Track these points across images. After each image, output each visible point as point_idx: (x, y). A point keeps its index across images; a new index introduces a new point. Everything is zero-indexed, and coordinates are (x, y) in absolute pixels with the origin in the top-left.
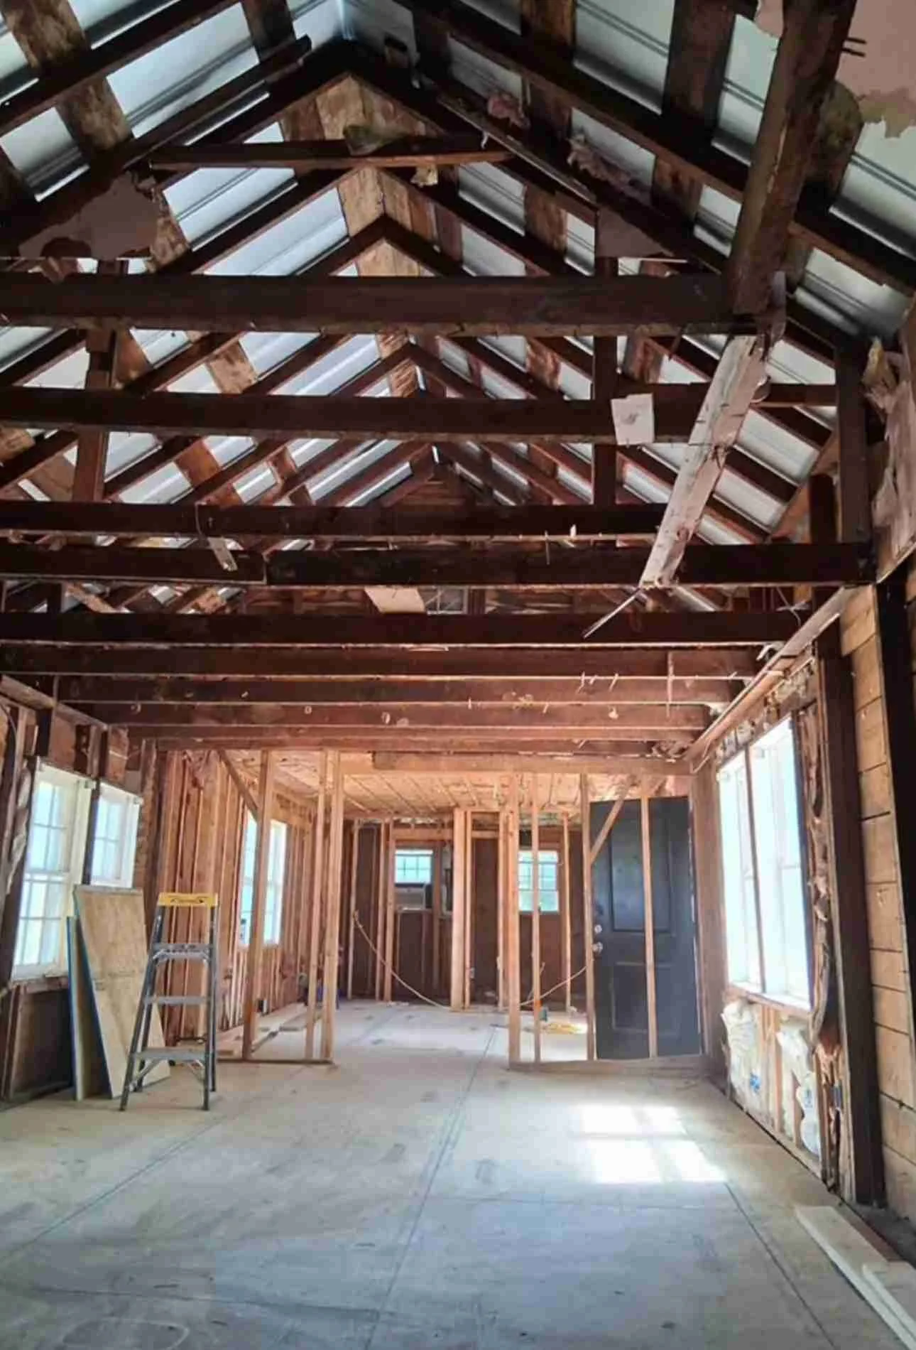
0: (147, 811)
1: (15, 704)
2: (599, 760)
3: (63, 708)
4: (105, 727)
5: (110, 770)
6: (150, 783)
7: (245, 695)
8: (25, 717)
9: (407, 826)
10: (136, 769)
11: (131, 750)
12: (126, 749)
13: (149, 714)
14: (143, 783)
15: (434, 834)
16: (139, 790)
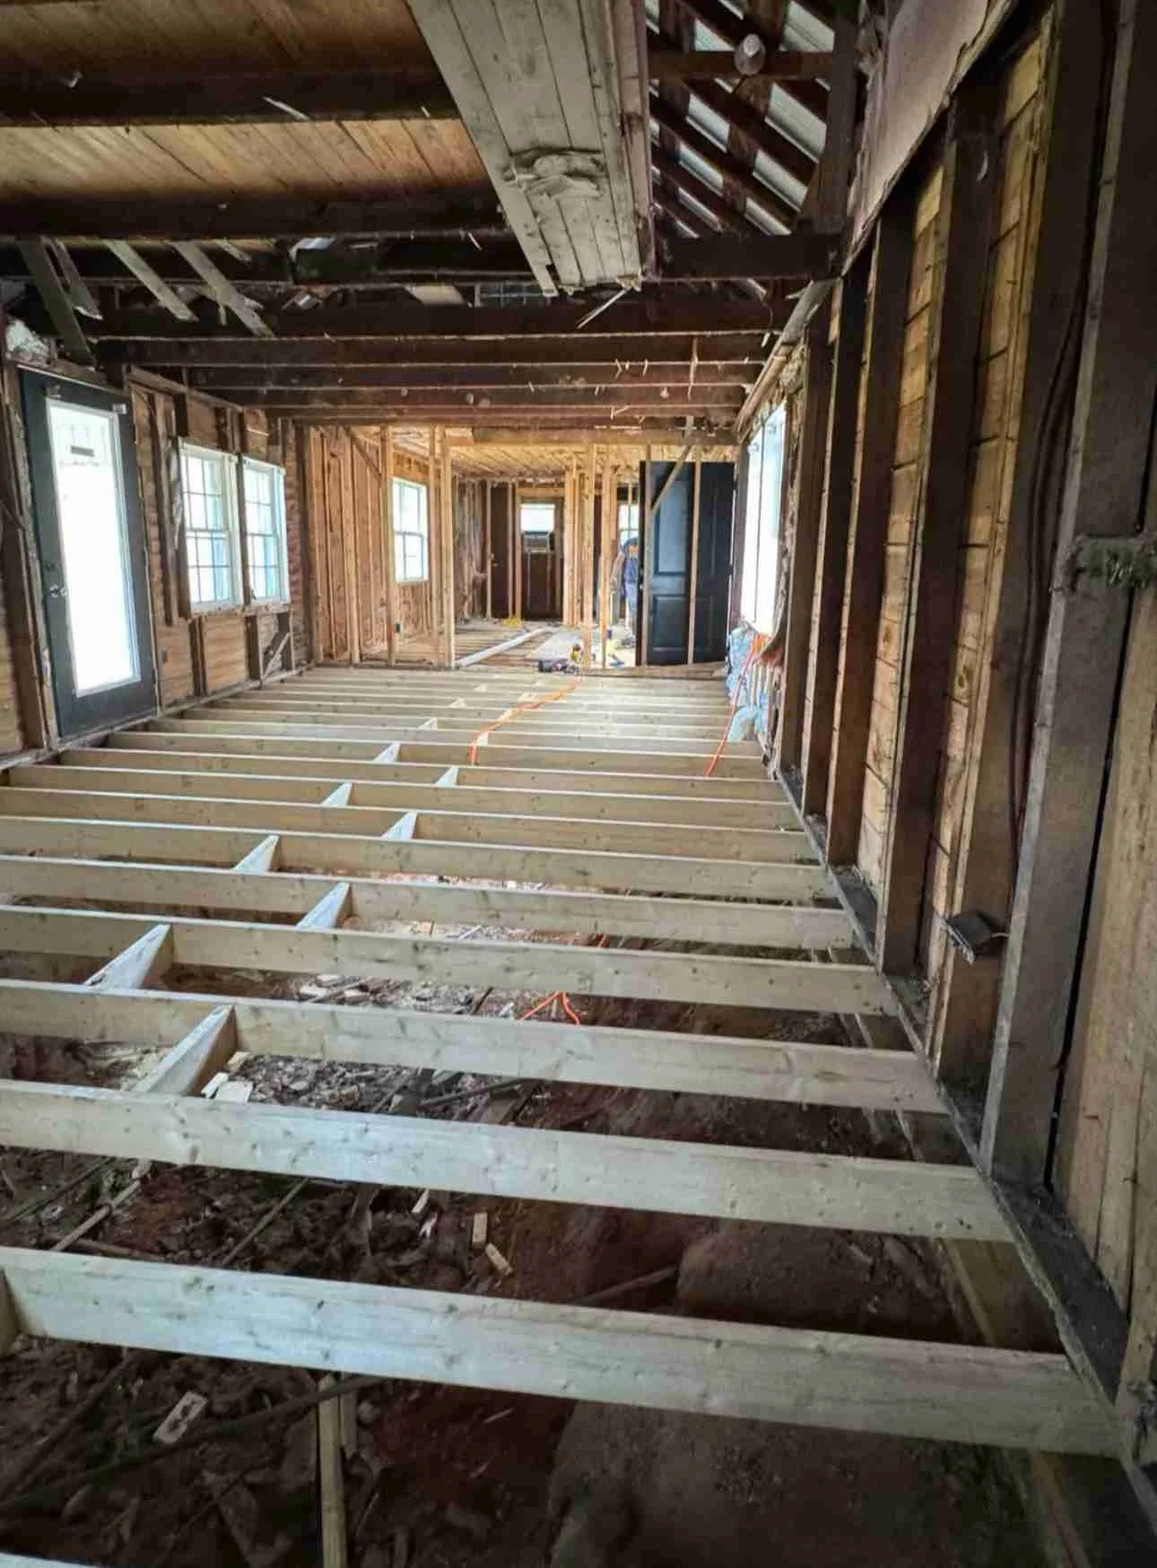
0: (292, 479)
1: (151, 392)
2: (662, 432)
3: (194, 393)
4: (240, 409)
5: (251, 446)
6: (291, 455)
7: (340, 380)
8: (161, 403)
9: (530, 485)
10: (277, 444)
11: (269, 428)
12: (265, 427)
13: (274, 397)
14: (284, 455)
15: (552, 492)
16: (282, 462)
